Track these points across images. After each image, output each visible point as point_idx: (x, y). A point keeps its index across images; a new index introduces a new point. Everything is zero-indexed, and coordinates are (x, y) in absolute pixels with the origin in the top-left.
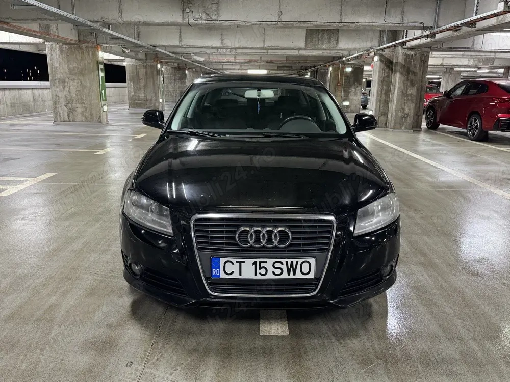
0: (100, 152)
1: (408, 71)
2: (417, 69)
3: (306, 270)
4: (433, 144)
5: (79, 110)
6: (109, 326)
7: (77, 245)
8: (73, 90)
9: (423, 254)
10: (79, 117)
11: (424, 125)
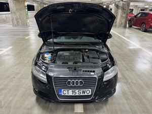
0: (27, 38)
1: (123, 9)
2: (126, 8)
3: (88, 92)
4: (130, 33)
5: (20, 22)
6: (28, 109)
7: (19, 76)
8: (18, 15)
9: (126, 79)
10: (20, 24)
11: (128, 26)
